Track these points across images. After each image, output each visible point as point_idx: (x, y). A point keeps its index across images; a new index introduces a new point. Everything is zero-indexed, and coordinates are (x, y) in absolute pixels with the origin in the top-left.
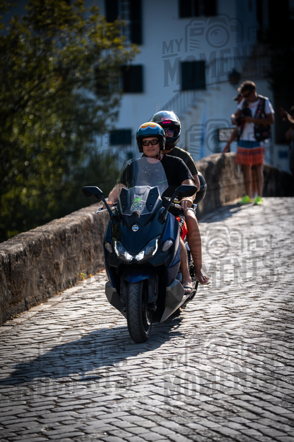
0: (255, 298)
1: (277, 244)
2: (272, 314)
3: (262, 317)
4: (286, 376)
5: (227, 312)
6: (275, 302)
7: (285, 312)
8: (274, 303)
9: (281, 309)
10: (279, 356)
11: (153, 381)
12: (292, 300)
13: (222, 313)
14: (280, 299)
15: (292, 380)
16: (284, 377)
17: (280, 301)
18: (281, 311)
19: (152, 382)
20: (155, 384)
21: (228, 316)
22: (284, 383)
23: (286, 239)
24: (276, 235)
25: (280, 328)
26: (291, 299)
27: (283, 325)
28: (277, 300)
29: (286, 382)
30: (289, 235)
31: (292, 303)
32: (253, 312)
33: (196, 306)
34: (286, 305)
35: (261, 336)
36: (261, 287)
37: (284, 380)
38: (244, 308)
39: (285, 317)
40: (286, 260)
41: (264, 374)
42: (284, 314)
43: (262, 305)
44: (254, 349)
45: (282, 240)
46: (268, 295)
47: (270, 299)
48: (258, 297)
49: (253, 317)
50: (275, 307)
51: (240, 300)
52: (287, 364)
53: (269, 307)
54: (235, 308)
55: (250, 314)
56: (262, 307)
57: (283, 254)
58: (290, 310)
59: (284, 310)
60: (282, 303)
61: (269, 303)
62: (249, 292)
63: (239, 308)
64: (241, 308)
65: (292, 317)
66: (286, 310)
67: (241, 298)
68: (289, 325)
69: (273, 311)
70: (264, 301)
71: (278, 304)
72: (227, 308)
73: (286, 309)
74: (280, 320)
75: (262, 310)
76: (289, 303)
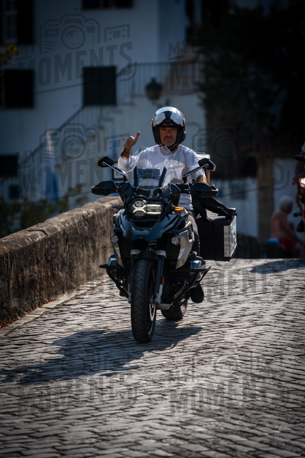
0: (139, 417)
2: (159, 444)
3: (144, 449)
5: (93, 440)
6: (167, 425)
7: (179, 442)
8: (164, 427)
9: (173, 436)
12: (191, 422)
13: (87, 441)
14: (174, 420)
17: (175, 423)
18: (173, 441)
21: (95, 447)
26: (191, 420)
28: (170, 420)
31: (190, 427)
32: (132, 440)
33: (50, 428)
34: (183, 430)
36: (149, 399)
38: (120, 433)
39: (177, 450)
42: (178, 446)
43: (147, 429)
46: (158, 412)
47: (161, 419)
48: (143, 415)
49: (131, 449)
50: (165, 433)
51: (116, 419)
53: (156, 432)
54: (107, 434)
55: (127, 444)
56: (147, 432)
58: (187, 437)
59: (177, 438)
60: (177, 426)
61: (158, 426)
62: (132, 407)
63: (112, 434)
64: (115, 434)
65: (188, 450)
66: (181, 438)
67: (118, 416)
69: (161, 440)
70: (150, 423)
71: (170, 428)
72: (95, 433)
73: (184, 436)
74: (170, 455)
75: (145, 438)
76: (187, 427)
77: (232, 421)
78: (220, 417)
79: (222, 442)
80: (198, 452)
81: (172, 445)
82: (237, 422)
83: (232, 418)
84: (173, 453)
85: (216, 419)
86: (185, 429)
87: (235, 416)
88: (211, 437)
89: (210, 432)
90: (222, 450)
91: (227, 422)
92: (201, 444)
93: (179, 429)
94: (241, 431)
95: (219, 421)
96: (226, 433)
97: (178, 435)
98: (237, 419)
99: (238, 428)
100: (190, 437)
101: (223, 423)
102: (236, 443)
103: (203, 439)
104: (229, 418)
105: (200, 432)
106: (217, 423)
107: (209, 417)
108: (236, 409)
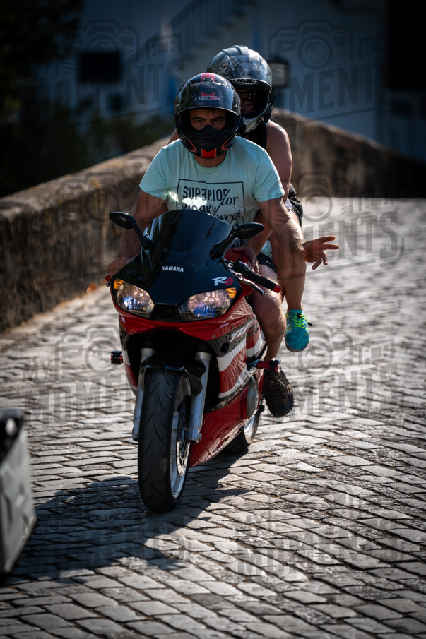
1: (341, 299)
2: (304, 456)
3: (282, 462)
4: (306, 604)
6: (316, 429)
7: (331, 452)
8: (311, 432)
9: (325, 444)
10: (300, 556)
11: (20, 609)
12: (349, 426)
14: (325, 423)
15: (318, 616)
16: (303, 607)
17: (326, 426)
18: (324, 451)
19: (17, 614)
20: (23, 617)
22: (301, 622)
23: (362, 289)
24: (344, 278)
25: (314, 490)
26: (349, 422)
27: (322, 482)
28: (320, 423)
29: (305, 620)
30: (370, 280)
31: (347, 432)
32: (266, 449)
34: (337, 437)
35: (270, 507)
37: (302, 614)
39: (329, 463)
40: (353, 334)
41: (261, 599)
42: (329, 458)
43: (287, 434)
44: (251, 540)
45: (353, 292)
47: (307, 421)
49: (264, 462)
50: (313, 440)
52: (315, 575)
53: (301, 438)
55: (259, 455)
56: (287, 439)
57: (349, 321)
58: (342, 447)
59: (330, 447)
60: (330, 430)
61: (303, 430)
65: (343, 464)
66: (334, 448)
68: (334, 483)
69: (306, 450)
70: (293, 426)
71: (320, 434)
73: (336, 444)
74: (318, 470)
75: (285, 446)
76: (343, 433)
77: (407, 425)
78: (391, 420)
79: (392, 454)
80: (357, 467)
81: (323, 456)
82: (413, 427)
83: (407, 421)
84: (322, 468)
85: (384, 422)
86: (341, 435)
87: (411, 418)
88: (376, 446)
89: (375, 440)
90: (391, 464)
91: (399, 426)
92: (361, 455)
93: (332, 434)
94: (418, 439)
95: (389, 424)
96: (398, 442)
97: (331, 443)
98: (414, 423)
99: (414, 435)
100: (347, 446)
101: (394, 427)
102: (410, 455)
103: (365, 450)
104: (402, 421)
105: (361, 440)
106: (385, 427)
107: (374, 418)
108: (413, 408)
